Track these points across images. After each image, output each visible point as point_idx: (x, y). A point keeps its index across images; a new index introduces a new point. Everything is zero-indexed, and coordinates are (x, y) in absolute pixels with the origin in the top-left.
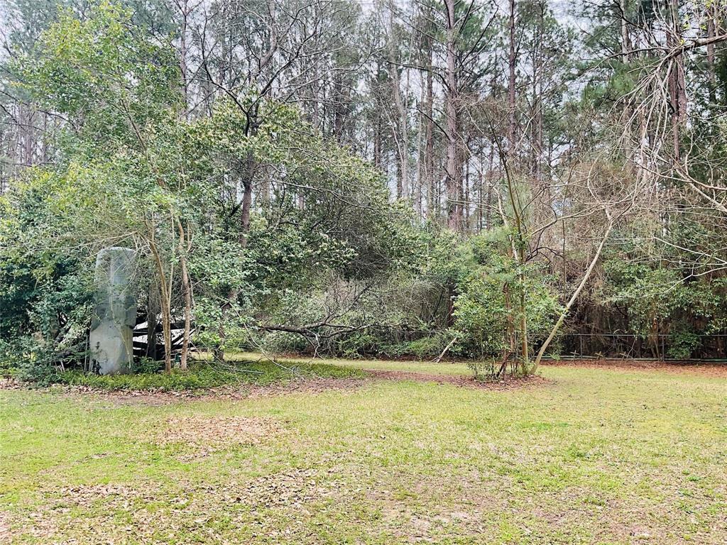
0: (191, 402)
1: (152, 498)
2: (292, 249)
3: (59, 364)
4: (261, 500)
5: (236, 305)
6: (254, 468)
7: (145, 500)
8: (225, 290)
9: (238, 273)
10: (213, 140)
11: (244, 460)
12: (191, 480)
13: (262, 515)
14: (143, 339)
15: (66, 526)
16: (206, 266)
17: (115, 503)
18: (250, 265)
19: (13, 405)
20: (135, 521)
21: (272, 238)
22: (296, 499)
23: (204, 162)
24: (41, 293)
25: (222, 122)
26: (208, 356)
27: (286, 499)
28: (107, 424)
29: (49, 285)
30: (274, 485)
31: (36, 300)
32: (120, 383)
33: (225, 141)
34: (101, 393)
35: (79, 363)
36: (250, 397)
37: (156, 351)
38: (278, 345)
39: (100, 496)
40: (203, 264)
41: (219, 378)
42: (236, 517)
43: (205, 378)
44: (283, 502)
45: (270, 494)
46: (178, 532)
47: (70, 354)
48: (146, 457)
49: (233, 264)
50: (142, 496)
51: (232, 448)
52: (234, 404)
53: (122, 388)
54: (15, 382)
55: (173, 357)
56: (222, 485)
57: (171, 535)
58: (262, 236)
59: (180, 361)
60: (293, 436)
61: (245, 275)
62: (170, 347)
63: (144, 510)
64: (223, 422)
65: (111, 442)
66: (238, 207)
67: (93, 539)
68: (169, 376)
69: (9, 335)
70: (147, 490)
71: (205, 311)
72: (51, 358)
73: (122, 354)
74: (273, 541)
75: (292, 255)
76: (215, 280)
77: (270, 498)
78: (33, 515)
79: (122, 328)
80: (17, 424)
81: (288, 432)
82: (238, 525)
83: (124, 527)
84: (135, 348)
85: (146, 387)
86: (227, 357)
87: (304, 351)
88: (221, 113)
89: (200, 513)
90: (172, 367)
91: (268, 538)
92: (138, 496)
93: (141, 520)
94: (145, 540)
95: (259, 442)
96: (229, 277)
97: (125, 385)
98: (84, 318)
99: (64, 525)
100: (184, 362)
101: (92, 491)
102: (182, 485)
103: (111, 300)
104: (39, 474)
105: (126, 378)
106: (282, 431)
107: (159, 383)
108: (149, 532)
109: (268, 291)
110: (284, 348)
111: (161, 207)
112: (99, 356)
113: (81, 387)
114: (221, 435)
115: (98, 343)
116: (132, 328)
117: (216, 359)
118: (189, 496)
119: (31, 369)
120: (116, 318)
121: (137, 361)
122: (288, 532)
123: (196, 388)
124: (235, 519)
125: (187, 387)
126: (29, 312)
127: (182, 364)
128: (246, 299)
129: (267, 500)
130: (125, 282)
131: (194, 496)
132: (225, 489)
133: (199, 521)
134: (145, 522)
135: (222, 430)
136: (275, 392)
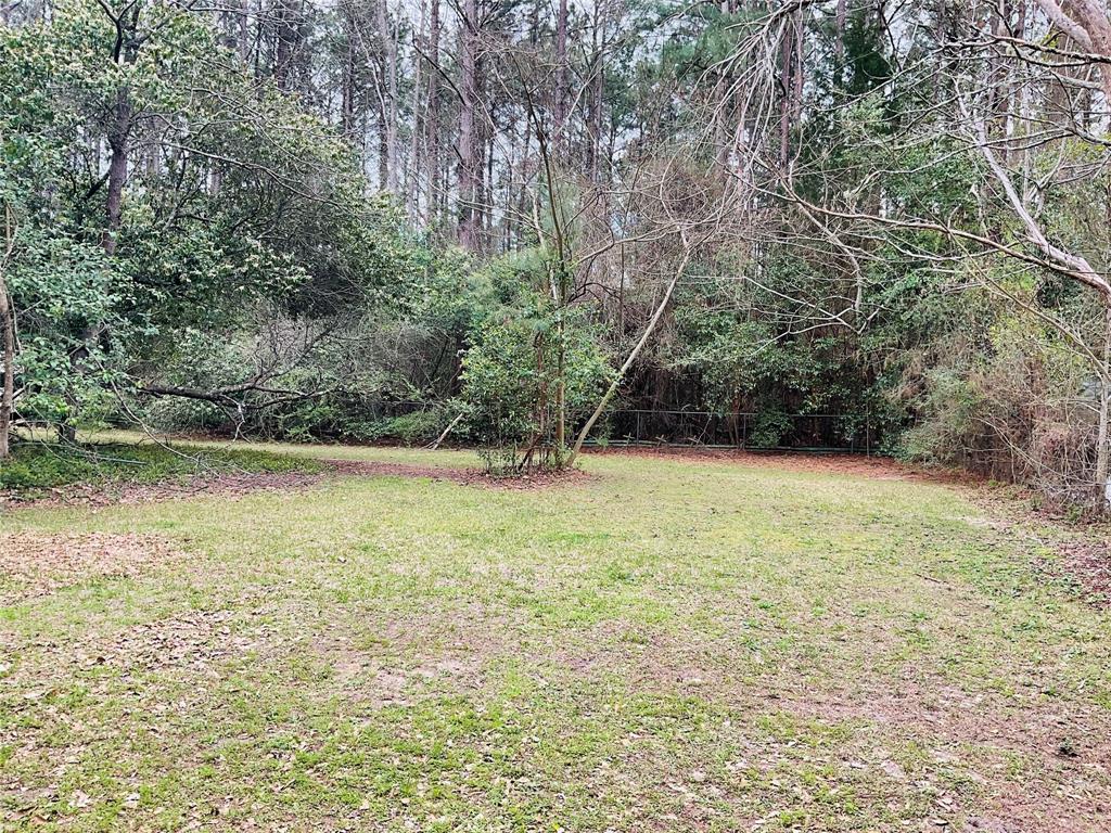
0: (18, 510)
2: (197, 262)
4: (140, 659)
5: (95, 351)
6: (127, 611)
8: (78, 326)
9: (100, 297)
10: (53, 63)
11: (111, 600)
12: (18, 633)
13: (139, 681)
16: (41, 283)
18: (121, 286)
21: (161, 240)
22: (197, 655)
23: (36, 101)
25: (70, 33)
26: (47, 434)
27: (181, 656)
30: (162, 637)
33: (77, 66)
36: (122, 501)
38: (173, 419)
40: (35, 279)
41: (68, 471)
42: (97, 686)
43: (45, 469)
44: (175, 661)
45: (154, 650)
49: (91, 282)
51: (90, 582)
52: (95, 512)
56: (72, 640)
58: (143, 236)
60: (195, 561)
61: (113, 300)
64: (74, 542)
66: (101, 183)
71: (39, 360)
74: (158, 719)
75: (198, 272)
76: (57, 307)
77: (154, 656)
81: (188, 556)
82: (100, 699)
86: (81, 436)
87: (219, 429)
88: (69, 16)
89: (33, 683)
91: (149, 715)
95: (138, 571)
96: (83, 303)
100: (5, 444)
106: (176, 555)
109: (154, 330)
110: (184, 424)
114: (72, 562)
117: (61, 440)
118: (13, 658)
122: (183, 704)
123: (27, 487)
124: (94, 690)
125: (11, 485)
128: (117, 344)
129: (148, 659)
131: (23, 658)
132: (77, 645)
133: (32, 695)
135: (72, 553)
136: (166, 493)
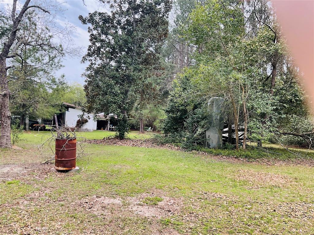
0: (249, 164)
1: (236, 202)
2: (297, 95)
3: (195, 143)
4: (286, 213)
5: (268, 122)
6: (281, 198)
7: (233, 203)
8: (263, 115)
9: (270, 107)
10: (258, 47)
11: (276, 193)
12: (252, 198)
13: (287, 220)
14: (226, 135)
15: (203, 207)
16: (255, 105)
17: (221, 201)
18: (276, 104)
19: (180, 157)
20: (229, 210)
21: (286, 90)
22: (304, 216)
23: (254, 58)
24: (188, 116)
25: (262, 39)
26: (255, 144)
27: (299, 215)
28: (214, 169)
29: (191, 112)
30: (292, 208)
31: (187, 118)
32: (218, 152)
33: (264, 47)
34: (211, 156)
35: (202, 143)
36: (276, 165)
37: (232, 140)
38: (288, 141)
39: (214, 197)
40: (253, 104)
41: (260, 155)
42: (274, 218)
43: (254, 154)
44: (297, 216)
45: (290, 211)
46: (248, 219)
47: (199, 139)
48: (231, 185)
49: (267, 103)
50: (231, 201)
51: (269, 187)
52: (268, 167)
53: (219, 154)
54: (180, 148)
55: (239, 143)
56: (266, 203)
57: (245, 220)
58: (281, 89)
59: (242, 145)
60: (300, 186)
61: (273, 108)
62: (238, 139)
63: (233, 207)
64: (264, 175)
65: (216, 176)
66: (270, 76)
67: (214, 214)
68: (238, 151)
69: (178, 131)
70: (233, 199)
71: (254, 125)
72: (192, 140)
73: (218, 141)
74: (294, 233)
75: (297, 98)
76: (259, 111)
77: (290, 213)
78: (191, 200)
79: (218, 130)
80: (182, 164)
81: (297, 184)
82: (275, 222)
83: (225, 212)
84: (223, 139)
85: (228, 155)
86: (263, 145)
87: (302, 145)
88: (262, 34)
89: (257, 213)
90: (239, 148)
91: (291, 231)
92: (230, 200)
93: (232, 211)
94: (235, 219)
95: (282, 186)
96: (266, 109)
97: (220, 153)
98: (204, 126)
99: (203, 206)
100: (244, 146)
101: (211, 195)
102: (248, 199)
103: (214, 118)
104: (191, 184)
105: (220, 151)
106: (293, 183)
107: (234, 154)
108: (235, 216)
109: (284, 116)
110: (291, 143)
111: (236, 79)
112: (209, 141)
113: (203, 153)
114: (264, 180)
115: (209, 136)
116: (222, 130)
117: (258, 146)
118: (251, 205)
119: (185, 144)
120: (216, 126)
121: (224, 144)
122: (301, 230)
123: (250, 158)
124: (274, 219)
125: (246, 157)
126: (184, 123)
127: (243, 147)
128: (273, 120)
129: (288, 214)
130: (219, 111)
131: (254, 205)
132: (268, 205)
133: (257, 216)
134: (234, 212)
135: (264, 178)
136: (288, 164)
